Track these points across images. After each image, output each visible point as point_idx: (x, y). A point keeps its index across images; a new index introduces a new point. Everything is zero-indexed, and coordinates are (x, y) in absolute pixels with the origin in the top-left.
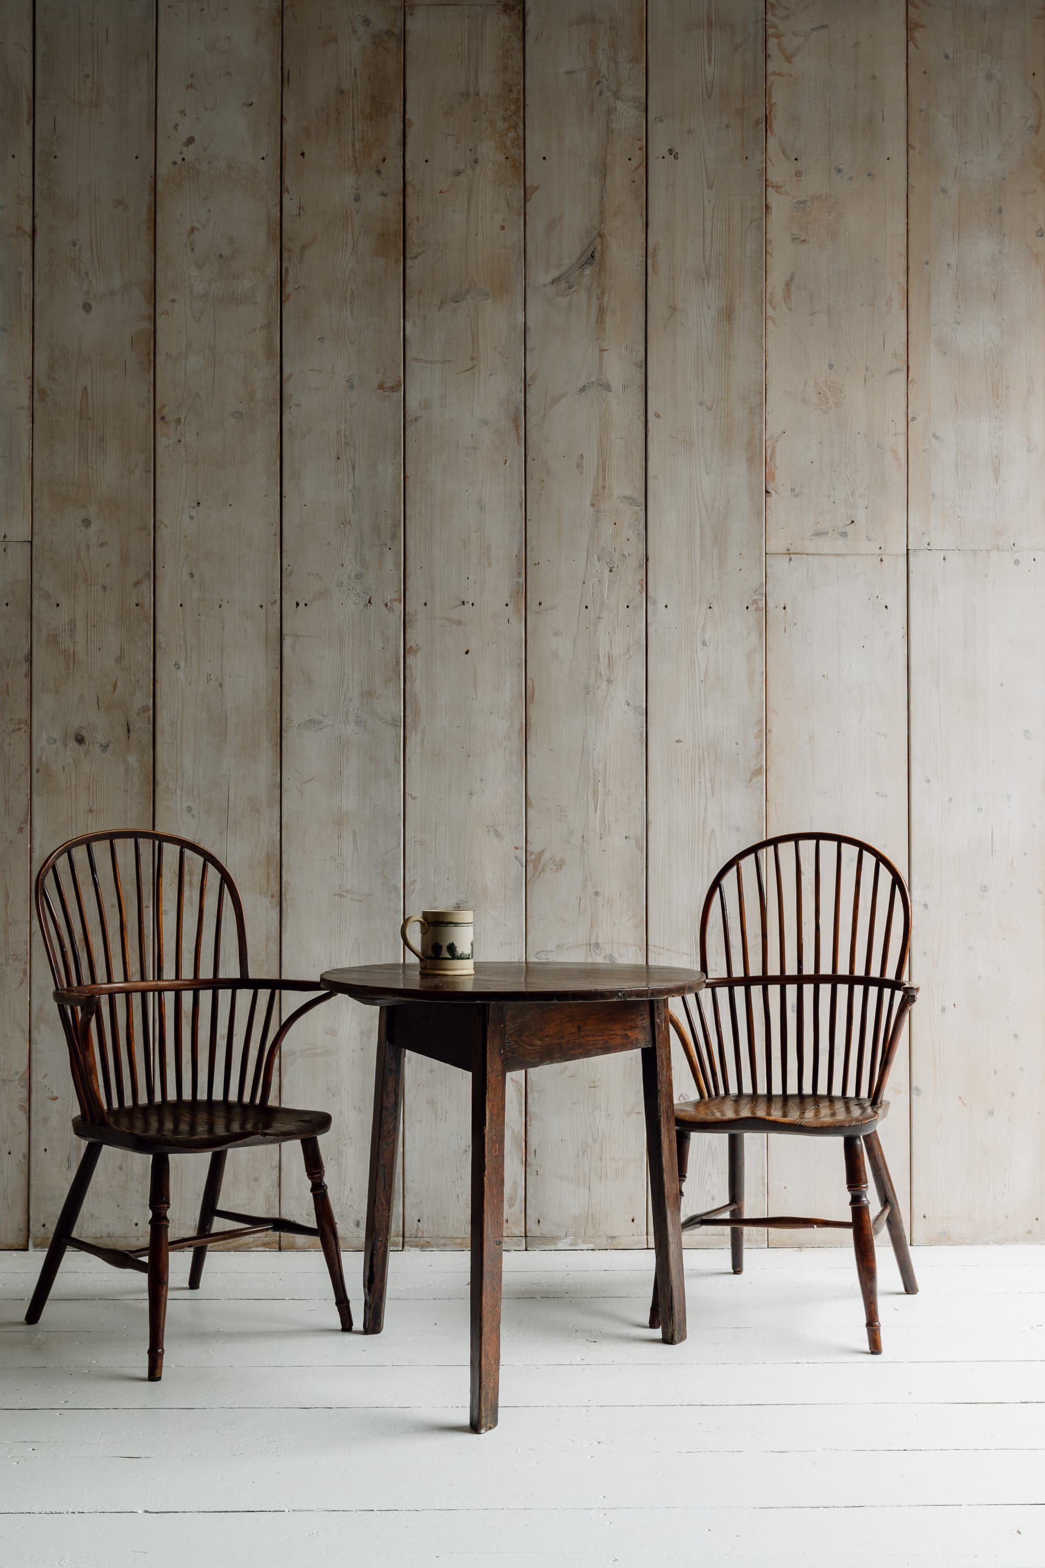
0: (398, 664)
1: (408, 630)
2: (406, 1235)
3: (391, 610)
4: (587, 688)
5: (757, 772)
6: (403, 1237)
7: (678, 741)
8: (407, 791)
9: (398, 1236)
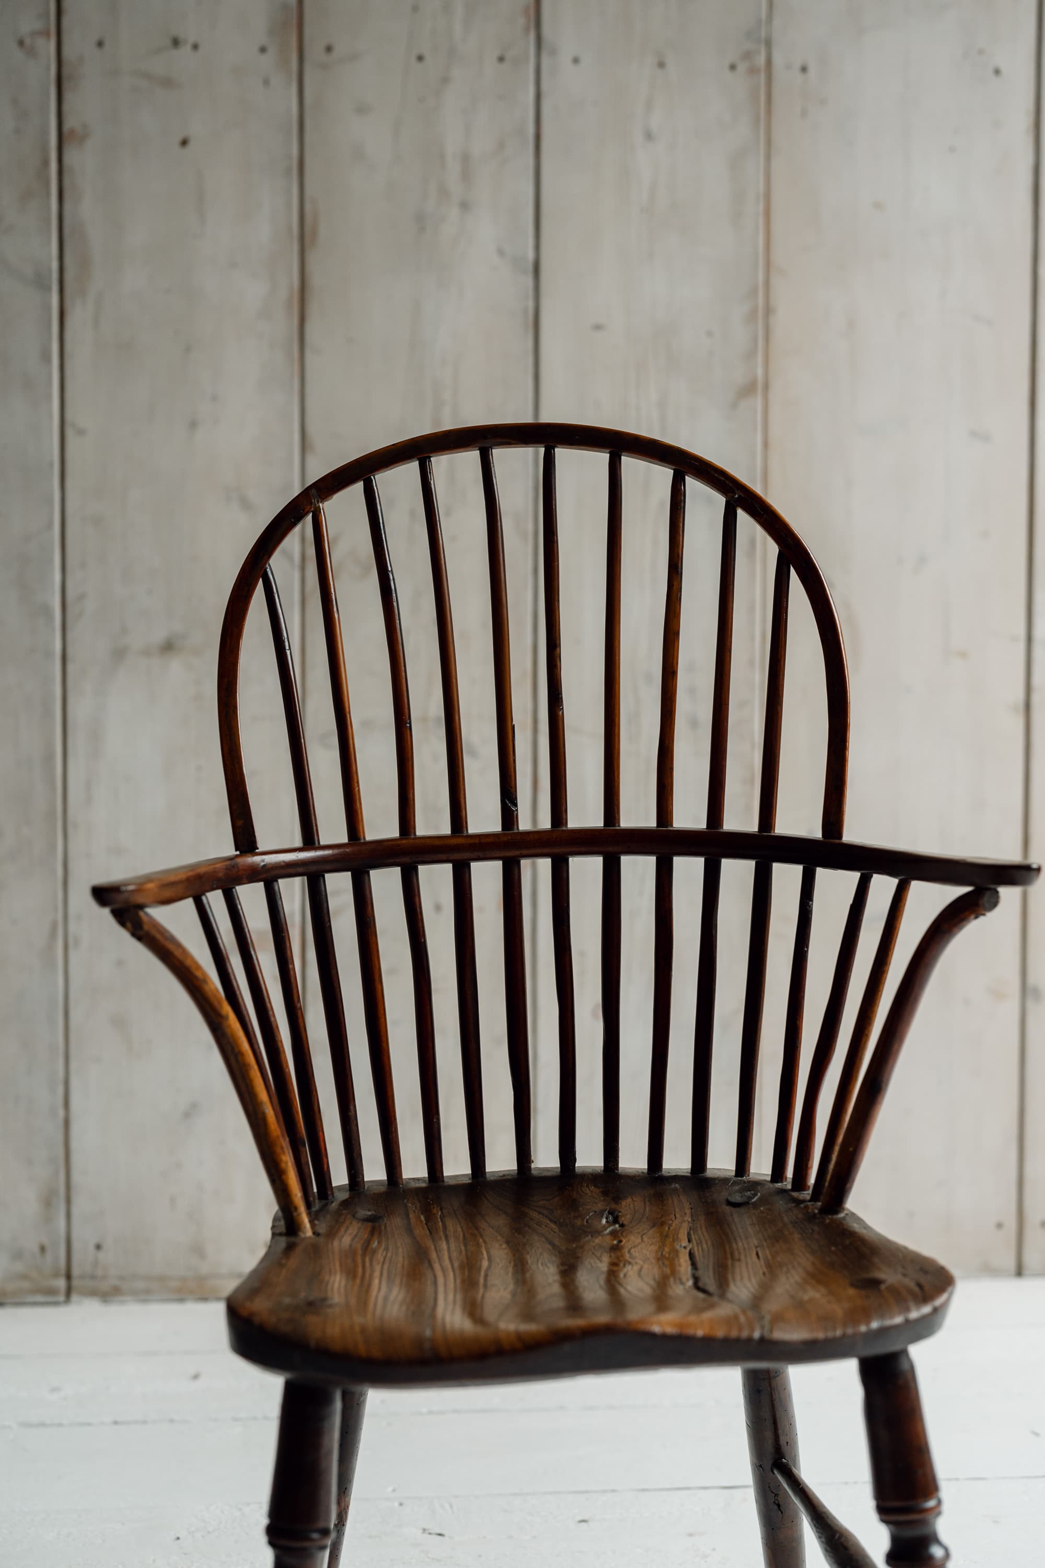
0: (46, 163)
1: (68, 96)
2: (76, 1272)
3: (31, 52)
4: (421, 220)
5: (748, 390)
6: (69, 1277)
7: (598, 327)
8: (69, 416)
9: (56, 1275)
